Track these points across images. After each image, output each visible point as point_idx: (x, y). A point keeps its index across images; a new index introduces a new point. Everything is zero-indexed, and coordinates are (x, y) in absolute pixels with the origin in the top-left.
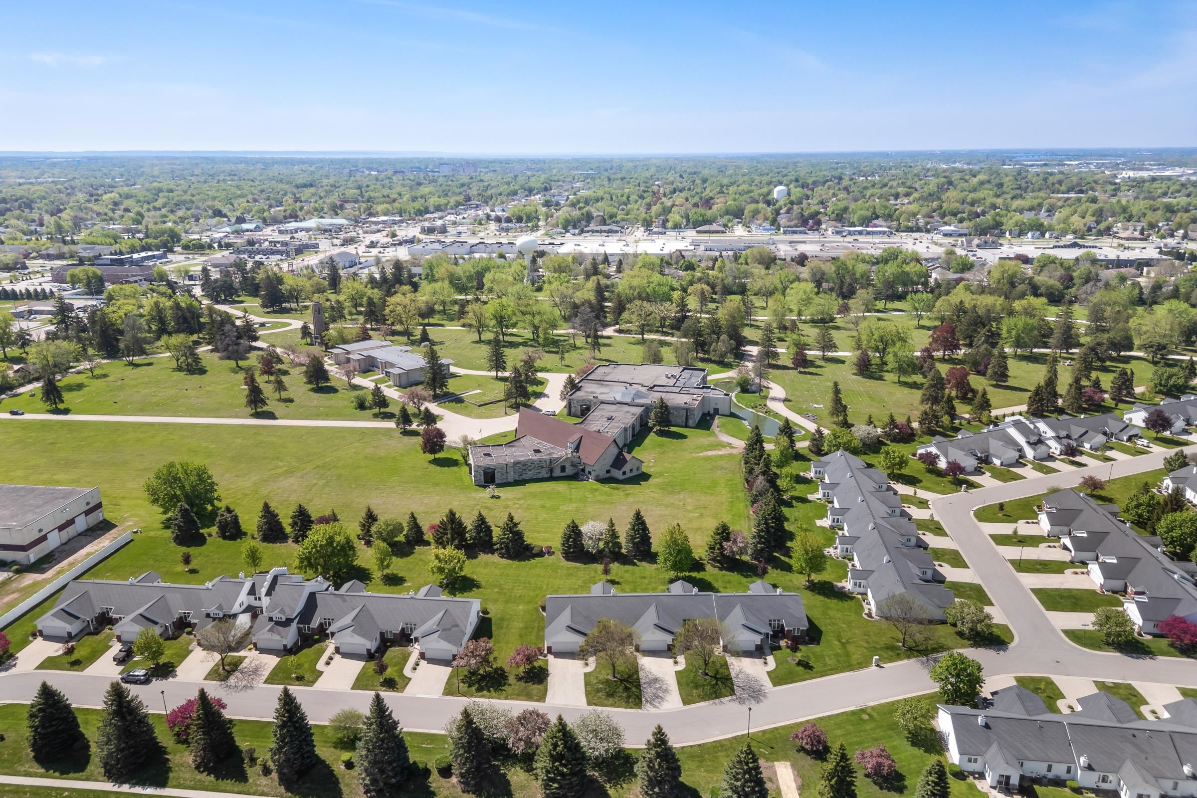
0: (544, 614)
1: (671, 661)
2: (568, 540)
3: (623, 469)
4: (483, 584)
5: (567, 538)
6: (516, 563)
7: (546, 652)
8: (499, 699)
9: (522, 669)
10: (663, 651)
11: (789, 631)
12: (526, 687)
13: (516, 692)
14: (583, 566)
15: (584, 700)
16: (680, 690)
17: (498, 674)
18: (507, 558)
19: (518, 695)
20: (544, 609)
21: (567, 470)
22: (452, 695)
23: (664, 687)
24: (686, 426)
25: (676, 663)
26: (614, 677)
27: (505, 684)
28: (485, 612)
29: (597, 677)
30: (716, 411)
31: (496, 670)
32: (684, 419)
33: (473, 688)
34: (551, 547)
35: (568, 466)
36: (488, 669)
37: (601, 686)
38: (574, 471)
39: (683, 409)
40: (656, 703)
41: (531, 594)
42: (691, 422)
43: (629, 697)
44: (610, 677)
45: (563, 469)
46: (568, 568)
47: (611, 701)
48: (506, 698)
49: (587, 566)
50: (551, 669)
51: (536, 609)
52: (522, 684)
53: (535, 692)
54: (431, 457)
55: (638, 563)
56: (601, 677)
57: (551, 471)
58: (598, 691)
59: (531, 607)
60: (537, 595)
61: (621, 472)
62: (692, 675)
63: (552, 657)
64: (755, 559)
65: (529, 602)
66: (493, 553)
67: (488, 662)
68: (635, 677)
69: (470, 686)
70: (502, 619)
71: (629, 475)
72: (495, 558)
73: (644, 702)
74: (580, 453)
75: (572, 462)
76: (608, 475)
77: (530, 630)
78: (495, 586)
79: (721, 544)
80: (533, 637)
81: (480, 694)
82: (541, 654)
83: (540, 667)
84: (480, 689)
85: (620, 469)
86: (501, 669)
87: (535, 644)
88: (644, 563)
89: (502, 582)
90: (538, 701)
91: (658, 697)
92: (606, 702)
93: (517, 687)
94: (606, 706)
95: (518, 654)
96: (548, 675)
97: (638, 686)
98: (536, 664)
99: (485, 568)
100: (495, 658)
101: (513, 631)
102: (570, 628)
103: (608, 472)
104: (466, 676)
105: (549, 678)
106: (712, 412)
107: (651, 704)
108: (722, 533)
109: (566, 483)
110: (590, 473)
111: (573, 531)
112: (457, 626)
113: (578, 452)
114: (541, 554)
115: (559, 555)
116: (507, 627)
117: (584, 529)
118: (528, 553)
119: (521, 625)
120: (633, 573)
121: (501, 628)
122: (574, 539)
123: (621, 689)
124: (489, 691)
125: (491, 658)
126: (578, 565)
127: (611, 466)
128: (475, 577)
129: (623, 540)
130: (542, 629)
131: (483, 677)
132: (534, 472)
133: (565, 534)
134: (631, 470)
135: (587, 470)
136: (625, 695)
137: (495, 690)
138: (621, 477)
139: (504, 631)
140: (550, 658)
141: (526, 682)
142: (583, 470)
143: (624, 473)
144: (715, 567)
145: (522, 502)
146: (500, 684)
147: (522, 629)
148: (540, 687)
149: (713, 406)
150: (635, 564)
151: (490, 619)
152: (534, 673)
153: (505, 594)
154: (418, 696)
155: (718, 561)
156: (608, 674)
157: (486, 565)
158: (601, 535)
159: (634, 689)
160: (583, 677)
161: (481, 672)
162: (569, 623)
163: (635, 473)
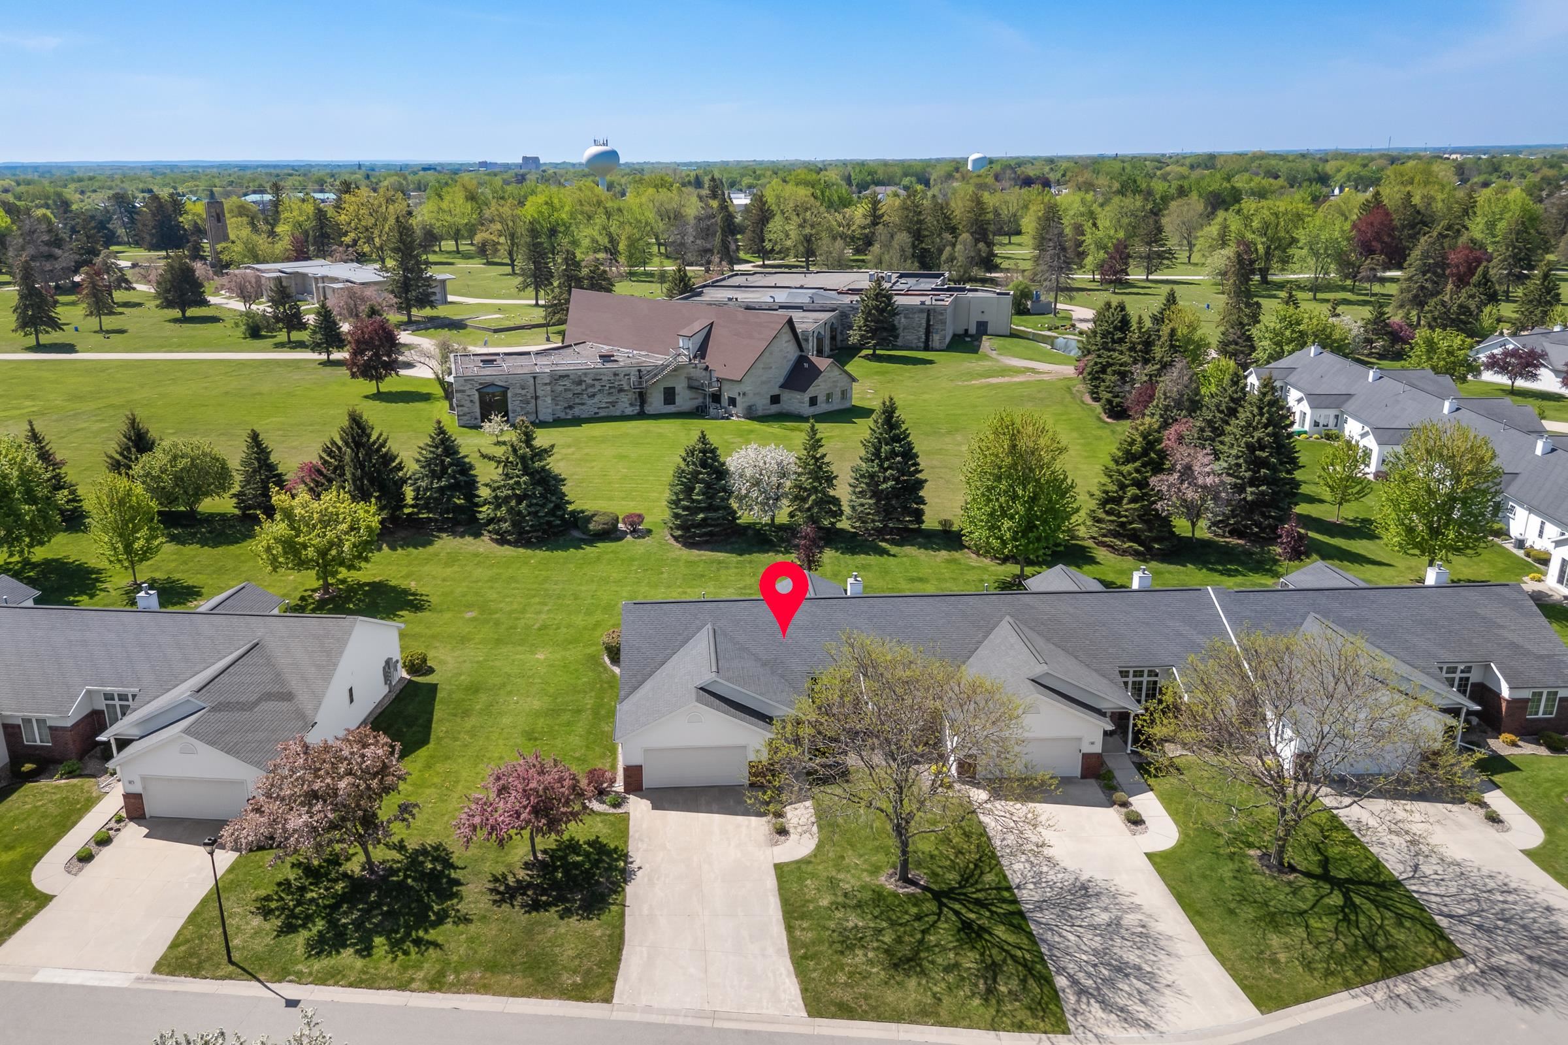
0: (617, 670)
1: (1111, 816)
2: (689, 490)
3: (812, 391)
4: (434, 600)
5: (686, 484)
6: (540, 554)
7: (619, 786)
8: (403, 986)
9: (520, 851)
10: (1066, 781)
11: (1518, 705)
12: (529, 932)
13: (485, 952)
14: (733, 558)
15: (790, 988)
16: (1203, 934)
17: (423, 876)
18: (516, 544)
19: (491, 967)
20: (614, 654)
21: (678, 399)
22: (196, 972)
23: (1130, 919)
24: (927, 348)
25: (1136, 821)
26: (906, 880)
27: (441, 918)
28: (418, 666)
29: (833, 883)
30: (982, 328)
31: (415, 859)
32: (922, 333)
33: (300, 939)
34: (641, 517)
35: (680, 387)
36: (380, 854)
37: (854, 920)
38: (698, 402)
39: (921, 311)
40: (1124, 993)
41: (579, 620)
42: (936, 339)
43: (992, 970)
44: (888, 883)
45: (670, 395)
46: (690, 564)
47: (912, 990)
48: (436, 984)
49: (747, 557)
50: (638, 853)
51: (594, 660)
52: (516, 914)
53: (568, 952)
54: (370, 387)
55: (893, 549)
56: (849, 882)
57: (642, 397)
58: (848, 942)
59: (574, 654)
60: (597, 625)
61: (806, 397)
62: (1226, 870)
63: (645, 804)
64: (1235, 532)
65: (572, 641)
66: (477, 535)
67: (369, 821)
68: (989, 878)
69: (289, 928)
70: (474, 689)
71: (822, 407)
72: (484, 545)
73: (1070, 998)
74: (708, 360)
75: (689, 379)
76: (775, 409)
77: (566, 717)
78: (469, 606)
79: (1141, 484)
80: (575, 740)
81: (318, 965)
82: (601, 793)
83: (595, 843)
84: (321, 946)
85: (804, 389)
86: (440, 855)
87: (582, 760)
88: (908, 549)
89: (492, 595)
90: (580, 993)
91: (1121, 969)
92: (891, 996)
93: (491, 930)
94: (897, 1017)
95: (503, 790)
96: (626, 875)
97: (1017, 919)
98: (577, 831)
99: (447, 565)
100: (405, 810)
101: (506, 720)
102: (708, 693)
103: (775, 399)
104: (285, 885)
105: (630, 889)
106: (973, 330)
107: (1105, 1004)
108: (1145, 453)
109: (679, 422)
110: (733, 402)
111: (704, 464)
112: (288, 697)
113: (703, 357)
114: (610, 533)
115: (664, 536)
116: (487, 710)
117: (733, 462)
118: (576, 534)
119: (536, 704)
120: (885, 572)
121: (466, 713)
122: (708, 486)
123: (944, 934)
124: (366, 950)
125: (386, 809)
126: (720, 556)
127: (783, 386)
128: (413, 585)
129: (843, 491)
130: (604, 714)
131: (357, 888)
132: (602, 399)
133: (680, 473)
134: (829, 396)
135: (725, 396)
136: (970, 960)
137: (395, 945)
138: (807, 410)
139: (470, 723)
140: (638, 808)
141: (536, 906)
142: (716, 398)
143: (813, 401)
144: (1124, 552)
145: (570, 451)
146: (422, 920)
147: (537, 714)
148: (595, 927)
149: (975, 318)
150: (883, 552)
151: (433, 689)
152: (568, 868)
153: (497, 624)
154: (42, 977)
155: (1134, 537)
156: (875, 870)
157: (452, 559)
158: (784, 475)
159: (1000, 931)
160: (771, 882)
161: (354, 867)
162: (707, 676)
163: (836, 405)
